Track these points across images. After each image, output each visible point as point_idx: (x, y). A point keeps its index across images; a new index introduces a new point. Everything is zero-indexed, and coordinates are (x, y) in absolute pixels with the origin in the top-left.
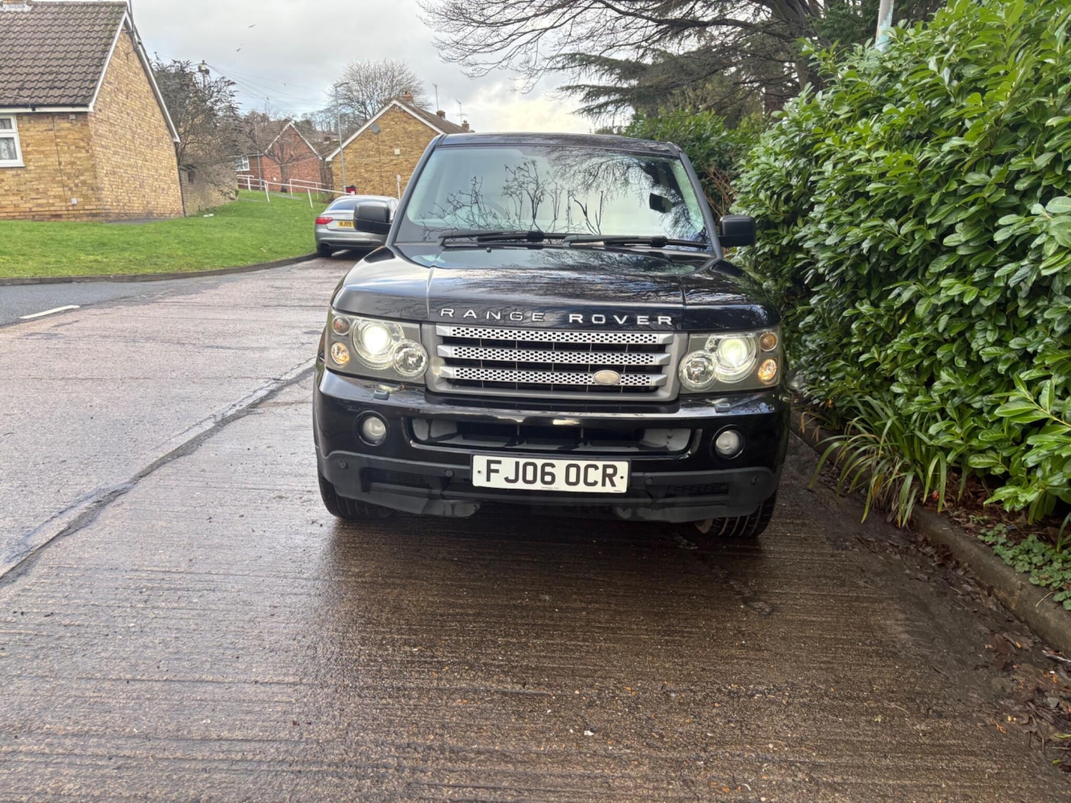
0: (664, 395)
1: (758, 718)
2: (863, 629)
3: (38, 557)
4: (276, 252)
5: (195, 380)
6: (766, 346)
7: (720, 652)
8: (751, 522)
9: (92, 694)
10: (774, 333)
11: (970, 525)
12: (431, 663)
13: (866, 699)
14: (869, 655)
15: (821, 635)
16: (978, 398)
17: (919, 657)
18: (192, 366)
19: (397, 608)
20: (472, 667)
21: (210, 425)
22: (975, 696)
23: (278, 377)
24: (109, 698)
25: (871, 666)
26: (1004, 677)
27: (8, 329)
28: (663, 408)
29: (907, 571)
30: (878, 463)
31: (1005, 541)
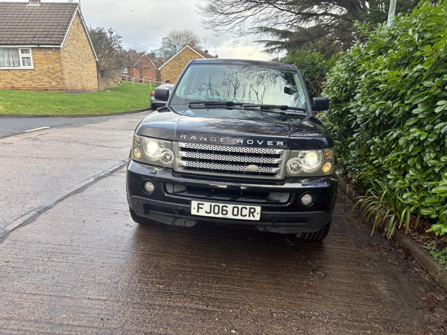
0: (279, 177)
1: (313, 329)
2: (366, 287)
3: (8, 236)
4: (133, 107)
5: (90, 160)
6: (327, 157)
7: (299, 295)
8: (319, 234)
9: (17, 300)
10: (331, 151)
11: (420, 240)
12: (167, 293)
13: (364, 322)
14: (367, 300)
15: (346, 289)
16: (426, 183)
17: (391, 302)
18: (90, 154)
19: (157, 267)
20: (185, 296)
21: (92, 180)
22: (416, 323)
23: (124, 160)
24: (24, 302)
25: (368, 306)
26: (430, 314)
27: (19, 136)
28: (278, 183)
29: (390, 260)
30: (379, 210)
31: (435, 249)
